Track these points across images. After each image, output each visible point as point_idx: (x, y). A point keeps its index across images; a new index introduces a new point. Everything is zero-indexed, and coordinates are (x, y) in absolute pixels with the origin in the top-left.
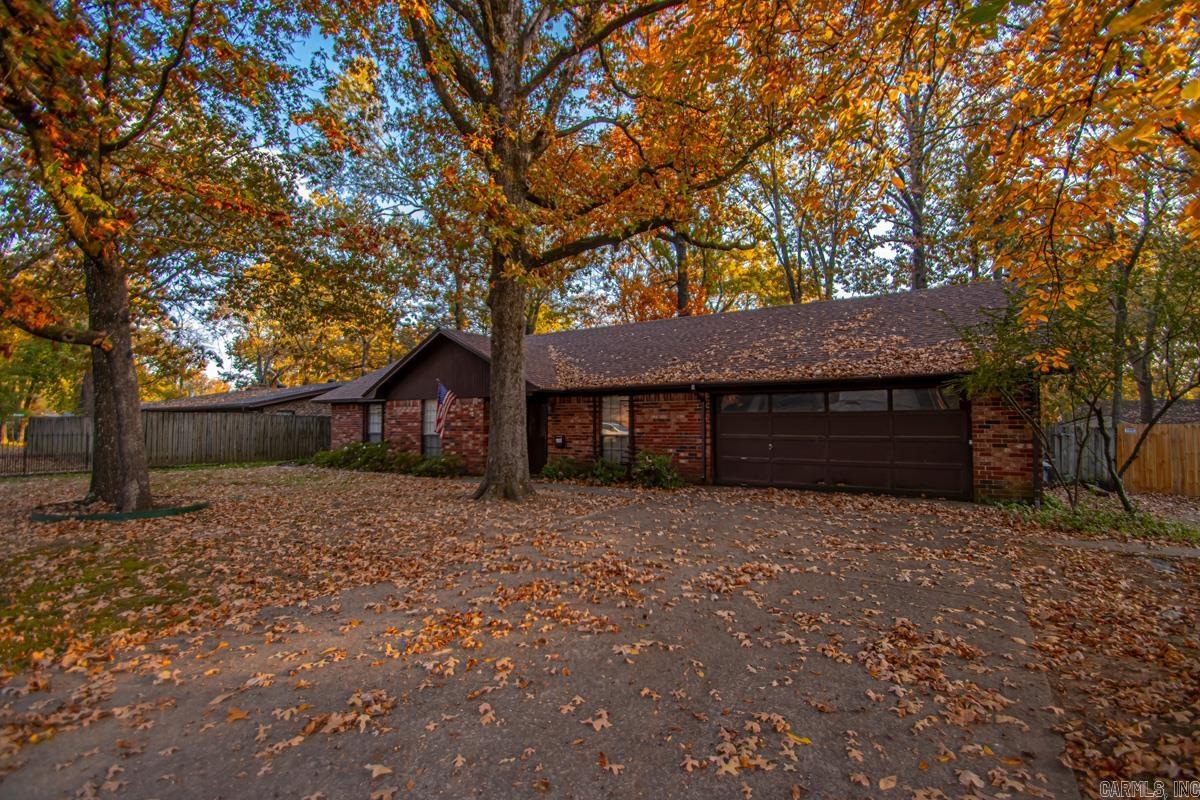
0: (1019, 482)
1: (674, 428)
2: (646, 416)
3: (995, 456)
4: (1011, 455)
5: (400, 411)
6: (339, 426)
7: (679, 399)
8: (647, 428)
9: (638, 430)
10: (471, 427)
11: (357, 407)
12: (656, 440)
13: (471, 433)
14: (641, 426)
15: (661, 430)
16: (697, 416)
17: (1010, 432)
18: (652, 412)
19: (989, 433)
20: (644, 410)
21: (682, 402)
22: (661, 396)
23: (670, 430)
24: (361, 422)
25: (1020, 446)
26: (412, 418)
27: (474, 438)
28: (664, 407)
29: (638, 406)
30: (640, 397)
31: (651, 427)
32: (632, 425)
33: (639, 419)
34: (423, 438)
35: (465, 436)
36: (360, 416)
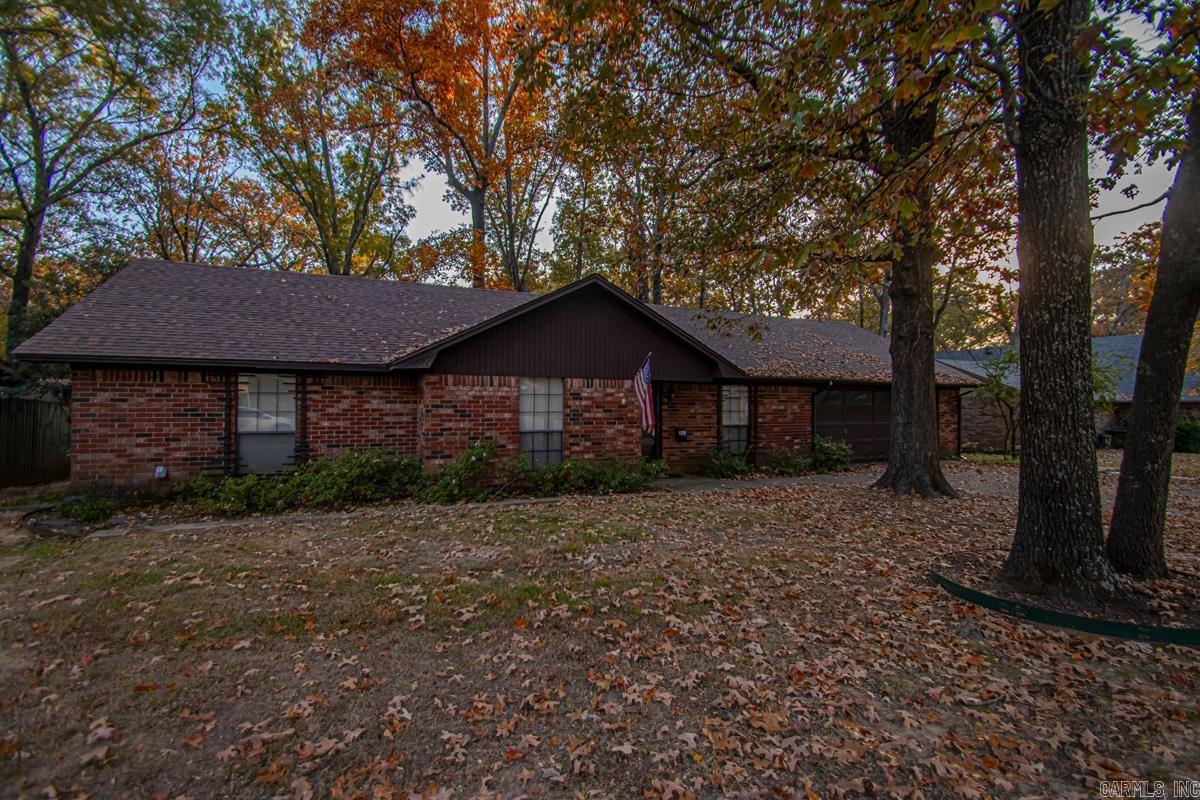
1: (790, 418)
2: (768, 406)
5: (465, 393)
6: (107, 422)
7: (794, 391)
8: (769, 418)
9: (760, 420)
12: (775, 429)
14: (763, 415)
15: (780, 420)
16: (807, 407)
18: (771, 404)
20: (766, 401)
21: (796, 394)
22: (780, 388)
23: (786, 420)
26: (499, 405)
28: (782, 398)
29: (761, 396)
30: (763, 388)
31: (772, 417)
32: (753, 414)
33: (761, 410)
36: (200, 396)
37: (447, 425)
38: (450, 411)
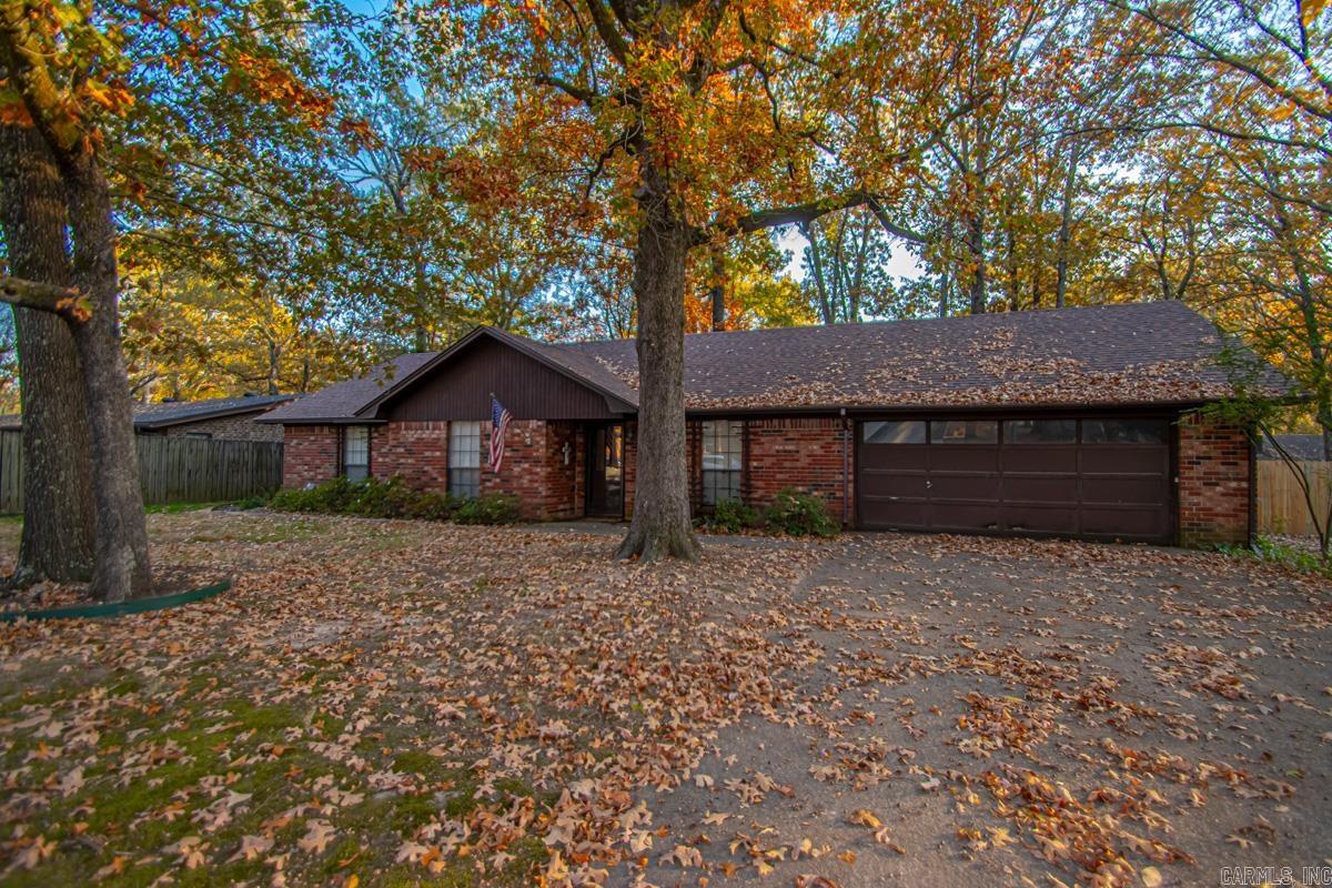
0: (1231, 524)
1: (804, 461)
2: (767, 446)
3: (1202, 497)
4: (1223, 495)
5: (411, 436)
6: (295, 456)
7: (813, 425)
8: (768, 462)
9: (755, 464)
10: (526, 458)
11: (326, 430)
12: (779, 476)
13: (526, 466)
14: (760, 458)
15: (787, 464)
16: (836, 448)
17: (1222, 469)
18: (773, 442)
19: (1199, 470)
20: (763, 439)
21: (816, 430)
22: (788, 422)
23: (798, 464)
24: (334, 449)
25: (1233, 484)
26: (433, 445)
27: (530, 472)
28: (791, 435)
29: (755, 434)
30: (758, 423)
31: (774, 460)
32: (747, 456)
33: (756, 450)
34: (449, 472)
35: (517, 470)
36: (328, 441)
37: (402, 461)
38: (402, 450)
